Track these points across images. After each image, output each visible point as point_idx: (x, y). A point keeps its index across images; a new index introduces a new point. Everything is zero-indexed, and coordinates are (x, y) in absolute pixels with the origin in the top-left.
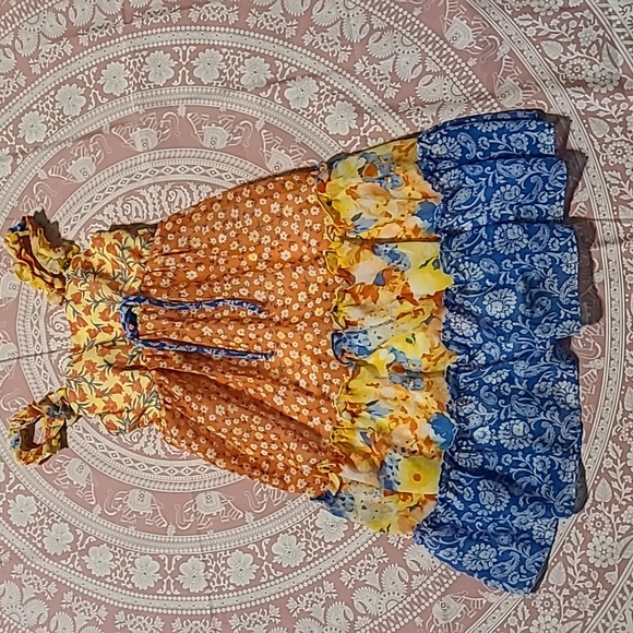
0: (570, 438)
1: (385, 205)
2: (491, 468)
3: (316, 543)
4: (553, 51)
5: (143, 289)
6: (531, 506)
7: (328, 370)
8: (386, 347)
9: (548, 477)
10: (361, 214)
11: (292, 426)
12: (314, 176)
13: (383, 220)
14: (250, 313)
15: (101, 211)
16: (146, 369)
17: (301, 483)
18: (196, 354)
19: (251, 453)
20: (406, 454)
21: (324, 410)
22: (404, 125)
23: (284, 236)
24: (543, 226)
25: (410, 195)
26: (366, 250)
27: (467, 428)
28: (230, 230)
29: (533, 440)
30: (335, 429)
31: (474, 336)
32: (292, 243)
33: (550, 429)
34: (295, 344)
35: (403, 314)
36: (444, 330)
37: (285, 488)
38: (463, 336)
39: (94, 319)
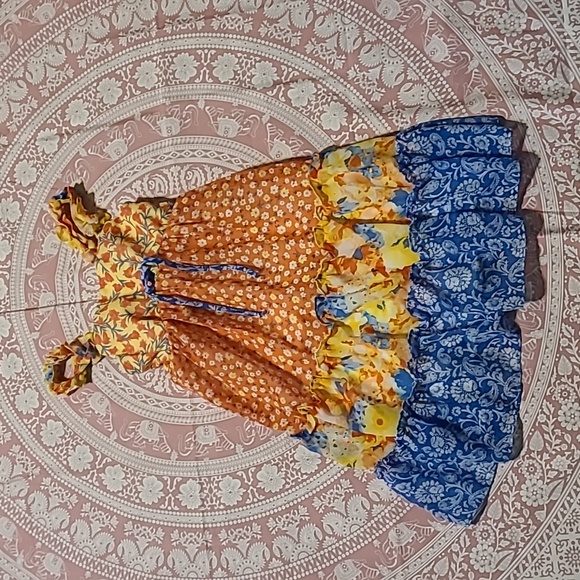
0: (511, 396)
1: (366, 191)
2: (443, 417)
3: (294, 473)
4: (516, 66)
5: (161, 252)
6: (474, 451)
7: (311, 328)
8: (361, 311)
9: (491, 427)
10: (346, 198)
11: (279, 374)
12: (308, 164)
13: (363, 204)
14: (249, 277)
15: (130, 186)
16: (160, 319)
17: (284, 422)
18: (202, 309)
19: (243, 395)
20: (372, 402)
21: (306, 362)
22: (386, 125)
23: (280, 214)
24: (498, 216)
25: (387, 183)
26: (347, 229)
27: (424, 383)
28: (236, 207)
29: (480, 395)
30: (314, 378)
31: (434, 305)
32: (287, 220)
33: (495, 387)
34: (284, 305)
35: (376, 284)
36: (408, 300)
37: (270, 425)
38: (424, 305)
39: (119, 276)
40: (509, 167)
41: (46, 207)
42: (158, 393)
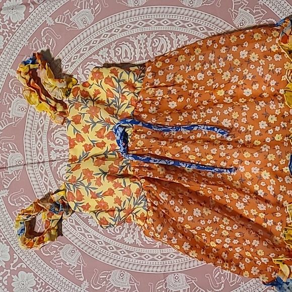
5: (135, 113)
7: (284, 183)
12: (278, 30)
14: (219, 136)
15: (97, 53)
18: (173, 167)
19: (215, 245)
21: (279, 215)
23: (249, 77)
28: (207, 70)
32: (254, 83)
34: (258, 162)
39: (91, 136)
41: (13, 73)
42: (128, 244)
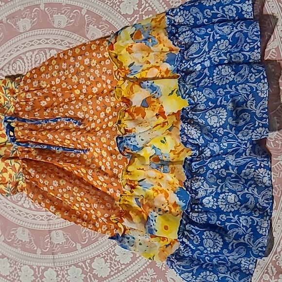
0: (265, 205)
1: (147, 56)
2: (213, 222)
3: (116, 263)
5: (16, 112)
7: (116, 160)
8: (150, 146)
9: (250, 229)
10: (134, 63)
11: (99, 193)
12: (107, 40)
13: (146, 66)
14: (75, 125)
16: (19, 159)
17: (104, 227)
18: (46, 150)
19: (77, 209)
20: (161, 213)
21: (115, 184)
23: (92, 78)
25: (162, 49)
26: (136, 85)
27: (197, 197)
28: (62, 76)
29: (240, 206)
30: (121, 196)
31: (199, 139)
32: (97, 82)
33: (252, 199)
34: (97, 144)
35: (158, 125)
36: (181, 135)
37: (96, 230)
38: (193, 139)
40: (251, 27)
42: (26, 208)
